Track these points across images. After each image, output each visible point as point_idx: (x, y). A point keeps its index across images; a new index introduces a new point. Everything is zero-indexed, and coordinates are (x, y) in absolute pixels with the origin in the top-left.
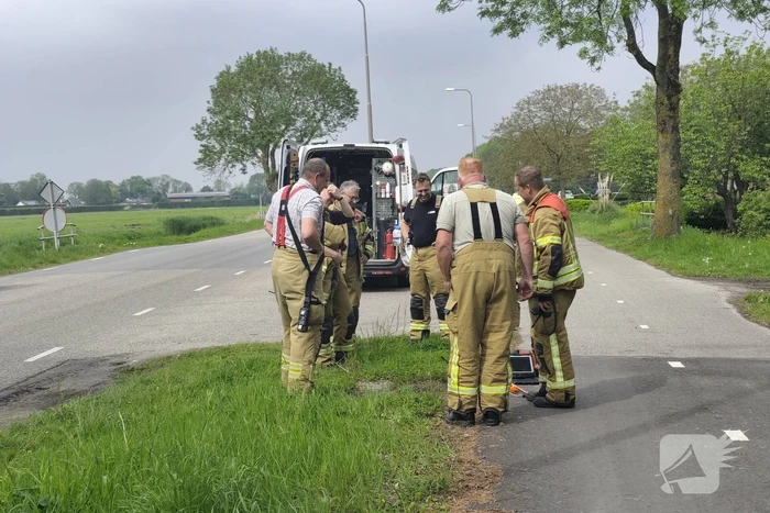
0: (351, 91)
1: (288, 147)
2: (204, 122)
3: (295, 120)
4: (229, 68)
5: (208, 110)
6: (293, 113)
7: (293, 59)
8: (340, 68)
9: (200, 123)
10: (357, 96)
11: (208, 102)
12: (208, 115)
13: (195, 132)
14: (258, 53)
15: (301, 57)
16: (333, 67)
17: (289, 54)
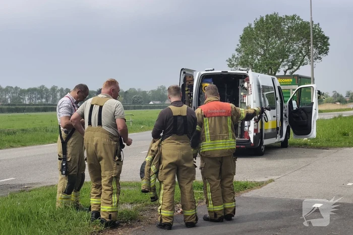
0: (326, 38)
1: (184, 73)
2: (233, 57)
3: (289, 55)
4: (250, 25)
5: (236, 50)
6: (287, 52)
7: (288, 19)
8: (318, 24)
9: (231, 57)
10: (329, 41)
11: (238, 45)
12: (236, 53)
13: (228, 63)
14: (267, 16)
15: (293, 18)
16: (314, 23)
17: (286, 16)
